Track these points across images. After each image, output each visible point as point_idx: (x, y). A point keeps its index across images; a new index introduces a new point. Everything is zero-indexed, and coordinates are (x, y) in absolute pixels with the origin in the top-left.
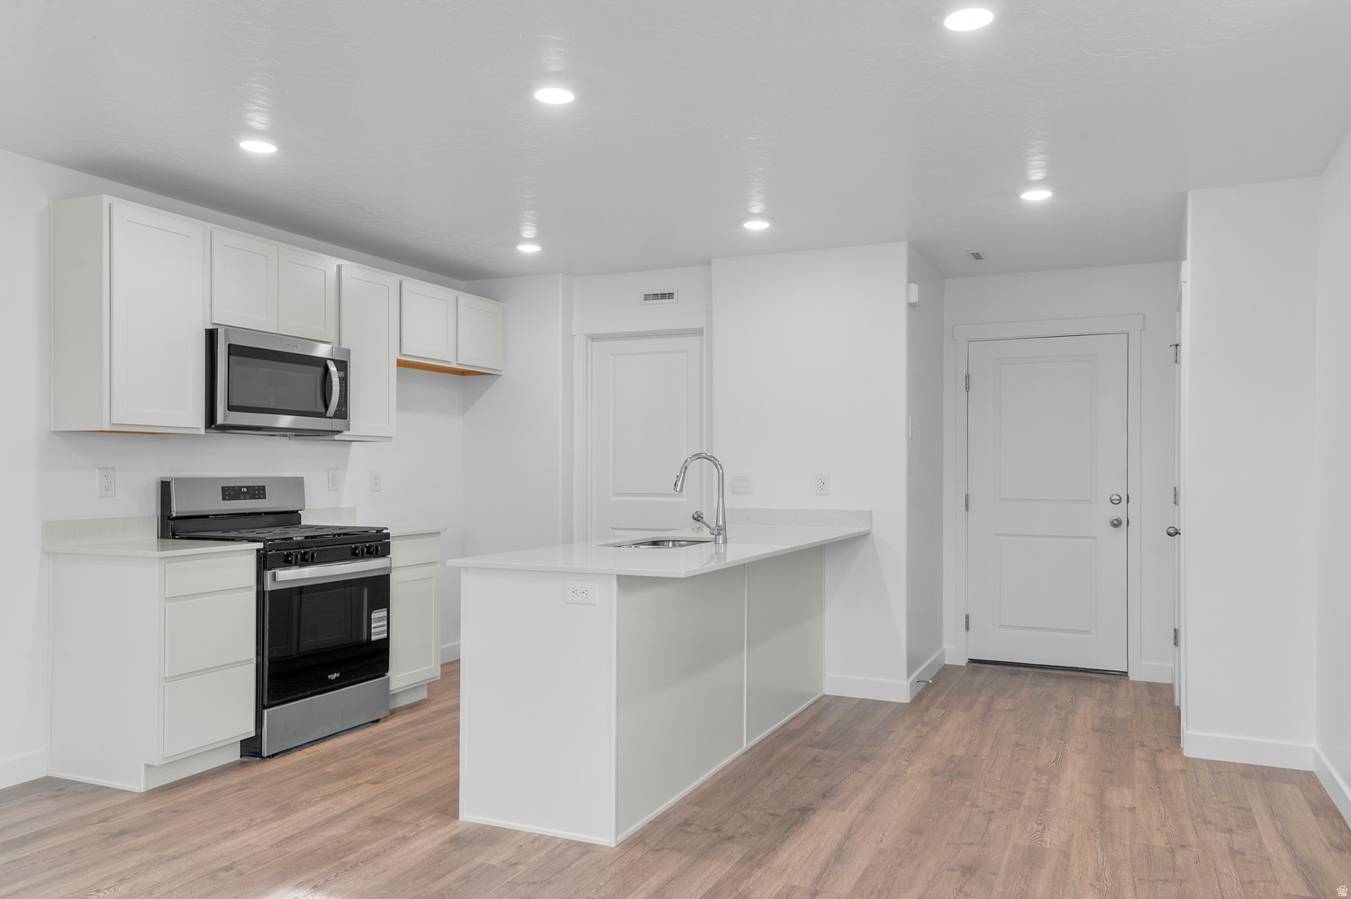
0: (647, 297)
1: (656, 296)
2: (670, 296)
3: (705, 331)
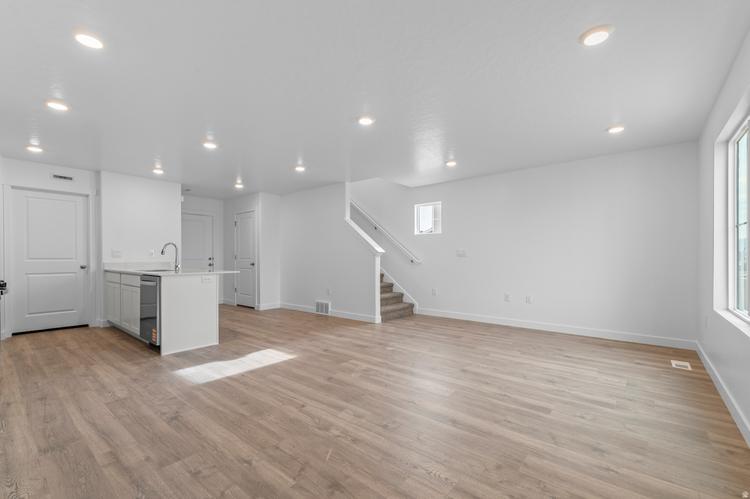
0: (56, 176)
1: (61, 177)
2: (71, 179)
3: (90, 196)
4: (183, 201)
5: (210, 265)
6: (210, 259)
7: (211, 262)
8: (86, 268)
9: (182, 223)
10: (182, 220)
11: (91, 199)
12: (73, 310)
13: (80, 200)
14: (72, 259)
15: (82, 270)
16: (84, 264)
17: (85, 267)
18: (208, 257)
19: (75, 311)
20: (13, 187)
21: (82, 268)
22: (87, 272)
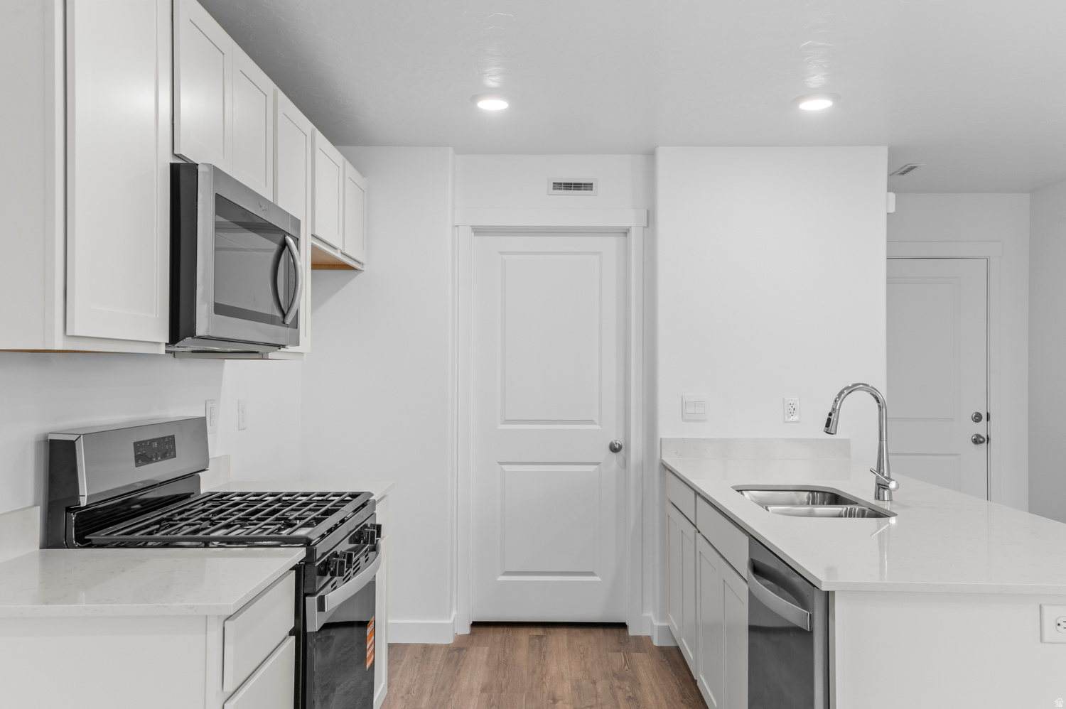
0: (557, 185)
1: (568, 186)
2: (587, 186)
3: (633, 231)
4: (892, 210)
5: (977, 440)
6: (977, 418)
7: (980, 429)
8: (622, 451)
9: (888, 288)
10: (890, 281)
11: (634, 236)
12: (591, 574)
13: (612, 242)
14: (591, 422)
15: (614, 455)
16: (618, 439)
17: (620, 447)
18: (972, 412)
19: (597, 579)
20: (478, 231)
21: (614, 449)
22: (625, 464)
